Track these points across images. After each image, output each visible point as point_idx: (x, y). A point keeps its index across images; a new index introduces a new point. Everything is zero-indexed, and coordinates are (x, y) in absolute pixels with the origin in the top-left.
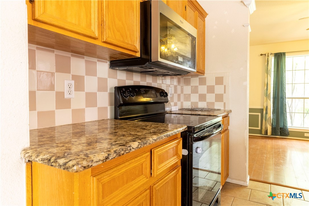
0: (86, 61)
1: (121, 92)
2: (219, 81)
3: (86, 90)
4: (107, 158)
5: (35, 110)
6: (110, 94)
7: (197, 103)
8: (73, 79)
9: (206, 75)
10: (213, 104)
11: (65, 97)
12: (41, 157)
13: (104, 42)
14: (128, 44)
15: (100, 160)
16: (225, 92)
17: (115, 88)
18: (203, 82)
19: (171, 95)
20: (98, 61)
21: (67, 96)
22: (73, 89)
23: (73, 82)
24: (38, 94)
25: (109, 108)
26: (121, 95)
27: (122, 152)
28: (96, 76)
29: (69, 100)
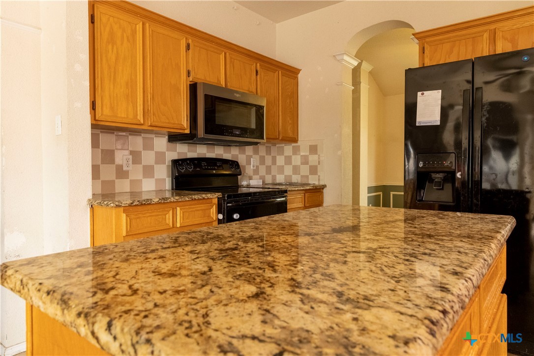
0: (143, 137)
1: (177, 165)
2: (313, 149)
3: (144, 163)
4: (132, 203)
5: (99, 179)
6: (168, 166)
7: (291, 176)
8: (130, 154)
9: (299, 143)
10: (307, 177)
11: (124, 169)
12: (97, 202)
13: (150, 126)
14: (174, 124)
15: (126, 204)
16: (319, 164)
17: (172, 161)
18: (296, 151)
19: (253, 166)
20: (155, 136)
21: (125, 168)
22: (131, 162)
23: (131, 157)
24: (102, 167)
25: (167, 179)
26: (177, 167)
27: (144, 202)
28: (154, 150)
29: (128, 172)
